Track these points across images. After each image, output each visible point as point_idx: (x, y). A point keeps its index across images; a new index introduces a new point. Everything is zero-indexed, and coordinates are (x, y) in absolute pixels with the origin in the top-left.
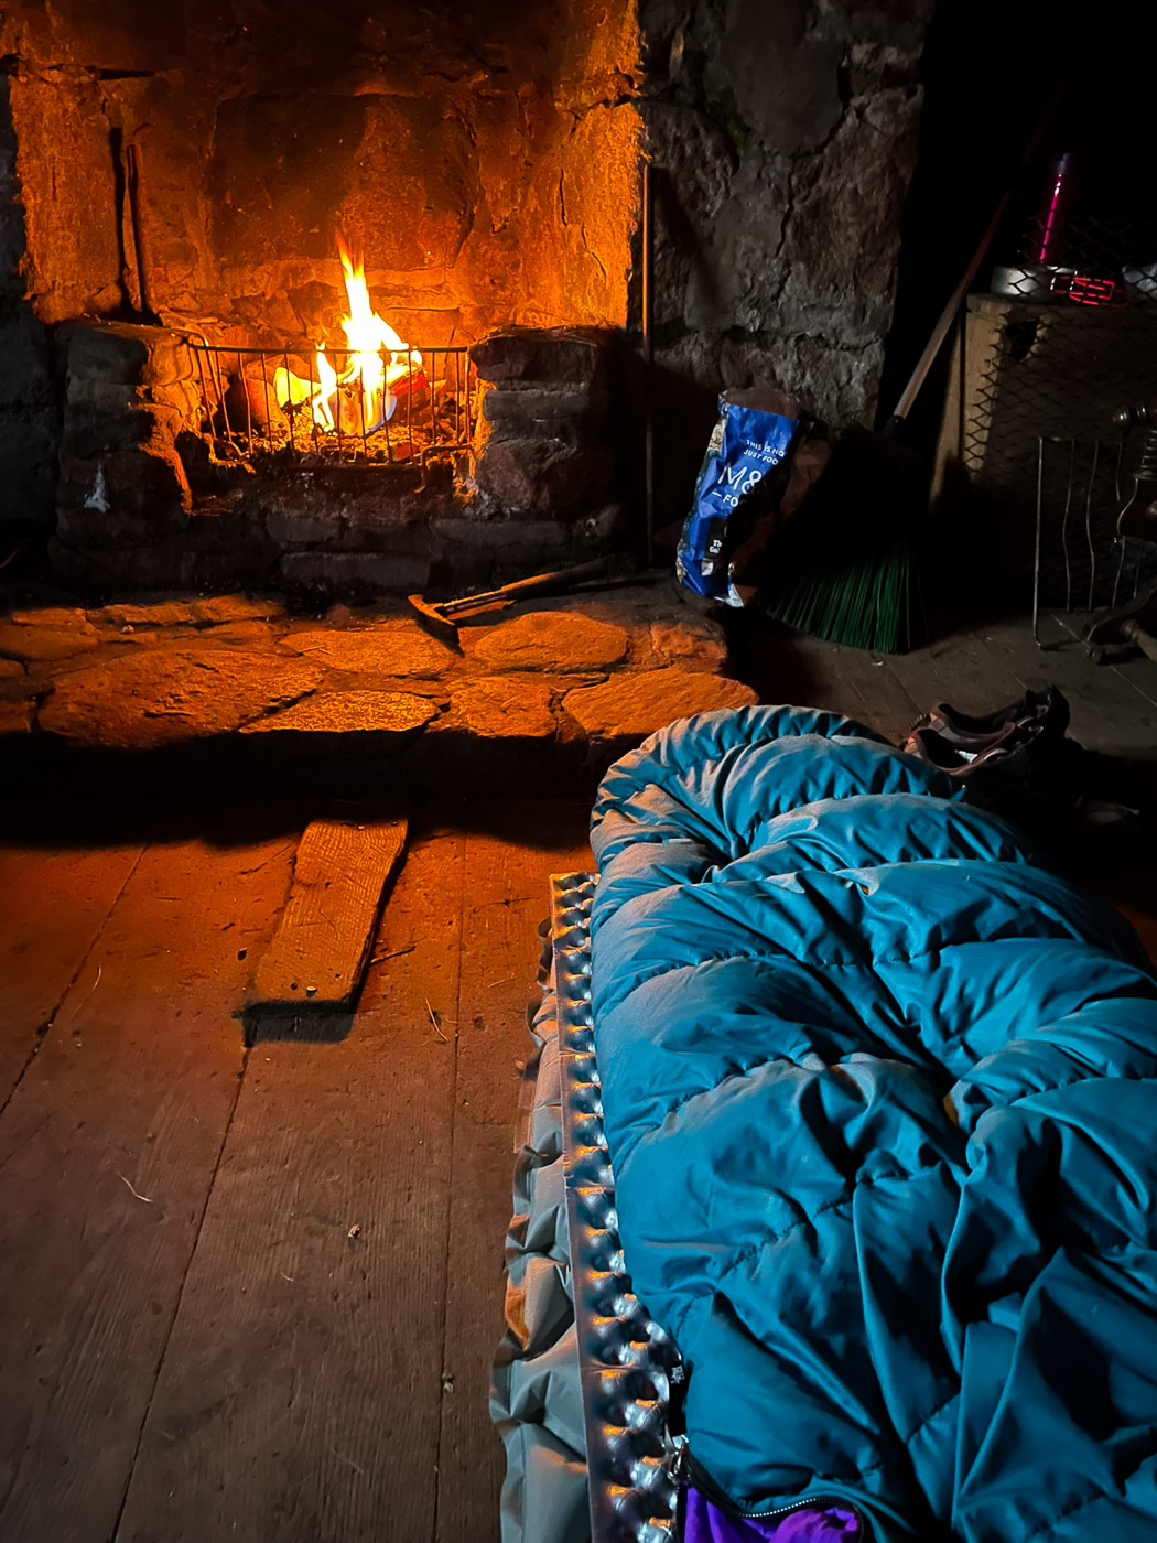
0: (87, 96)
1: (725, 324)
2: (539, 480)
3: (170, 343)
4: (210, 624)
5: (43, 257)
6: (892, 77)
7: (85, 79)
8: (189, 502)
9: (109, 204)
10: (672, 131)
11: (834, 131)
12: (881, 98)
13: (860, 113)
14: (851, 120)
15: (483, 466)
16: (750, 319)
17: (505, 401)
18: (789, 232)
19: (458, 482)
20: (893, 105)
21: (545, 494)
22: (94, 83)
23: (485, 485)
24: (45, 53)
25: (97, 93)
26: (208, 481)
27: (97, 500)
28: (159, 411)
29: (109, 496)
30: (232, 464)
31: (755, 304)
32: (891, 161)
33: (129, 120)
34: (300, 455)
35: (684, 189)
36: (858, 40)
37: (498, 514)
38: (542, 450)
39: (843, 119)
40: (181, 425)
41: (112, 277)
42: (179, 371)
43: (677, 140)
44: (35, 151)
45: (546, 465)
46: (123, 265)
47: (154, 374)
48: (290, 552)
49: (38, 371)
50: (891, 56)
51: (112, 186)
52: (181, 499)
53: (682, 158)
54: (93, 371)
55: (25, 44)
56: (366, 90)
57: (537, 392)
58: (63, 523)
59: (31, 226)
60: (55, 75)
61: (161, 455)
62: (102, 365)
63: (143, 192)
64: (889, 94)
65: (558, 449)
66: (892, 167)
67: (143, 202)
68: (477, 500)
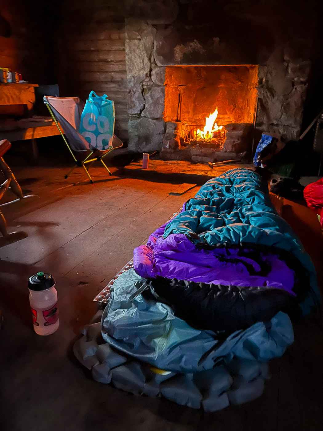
0: (176, 89)
1: (271, 123)
2: (233, 146)
3: (181, 124)
4: (179, 164)
5: (166, 112)
6: (302, 83)
7: (176, 87)
8: (180, 147)
9: (177, 105)
10: (263, 92)
11: (291, 92)
12: (299, 86)
13: (296, 89)
14: (294, 89)
15: (225, 144)
16: (275, 122)
17: (229, 133)
18: (283, 108)
19: (220, 146)
20: (302, 87)
21: (234, 148)
22: (177, 87)
23: (224, 147)
24: (171, 83)
25: (178, 88)
26: (183, 145)
27: (167, 146)
28: (178, 134)
29: (169, 146)
30: (187, 142)
31: (276, 120)
32: (301, 96)
33: (182, 92)
34: (197, 141)
35: (264, 101)
36: (295, 77)
37: (226, 151)
38: (234, 142)
39: (293, 89)
40: (181, 136)
41: (176, 115)
42: (182, 128)
43: (263, 93)
44: (168, 97)
45: (234, 144)
46: (178, 113)
47: (178, 128)
48: (193, 156)
49: (163, 129)
50: (302, 79)
51: (178, 102)
52: (179, 147)
53: (264, 96)
54: (170, 128)
55: (168, 82)
56: (220, 86)
57: (234, 132)
58: (163, 149)
59: (165, 107)
60: (172, 86)
61: (177, 140)
62: (171, 127)
63: (182, 103)
64: (301, 85)
65: (237, 141)
66: (302, 97)
67: (182, 104)
68: (223, 149)
